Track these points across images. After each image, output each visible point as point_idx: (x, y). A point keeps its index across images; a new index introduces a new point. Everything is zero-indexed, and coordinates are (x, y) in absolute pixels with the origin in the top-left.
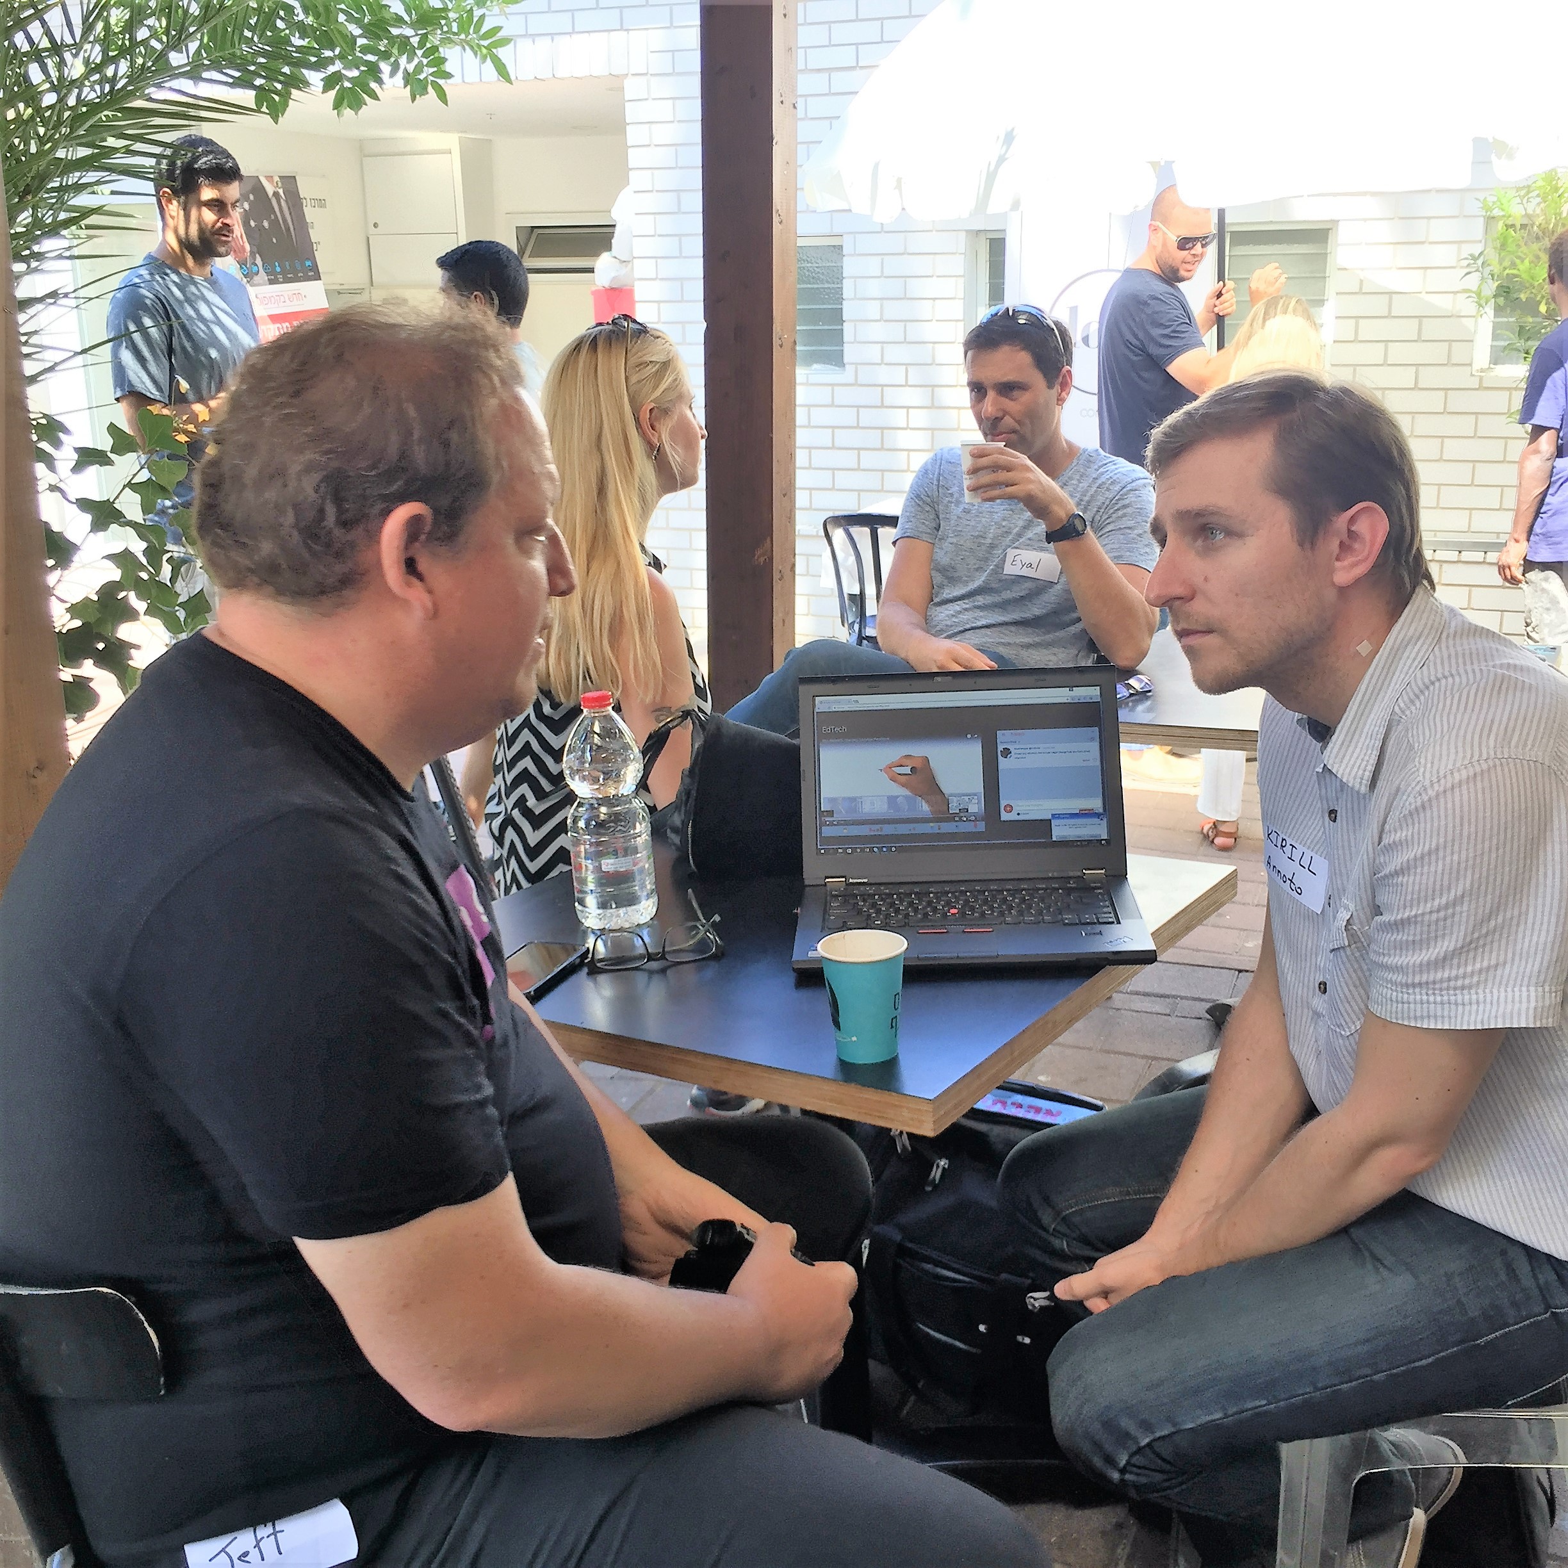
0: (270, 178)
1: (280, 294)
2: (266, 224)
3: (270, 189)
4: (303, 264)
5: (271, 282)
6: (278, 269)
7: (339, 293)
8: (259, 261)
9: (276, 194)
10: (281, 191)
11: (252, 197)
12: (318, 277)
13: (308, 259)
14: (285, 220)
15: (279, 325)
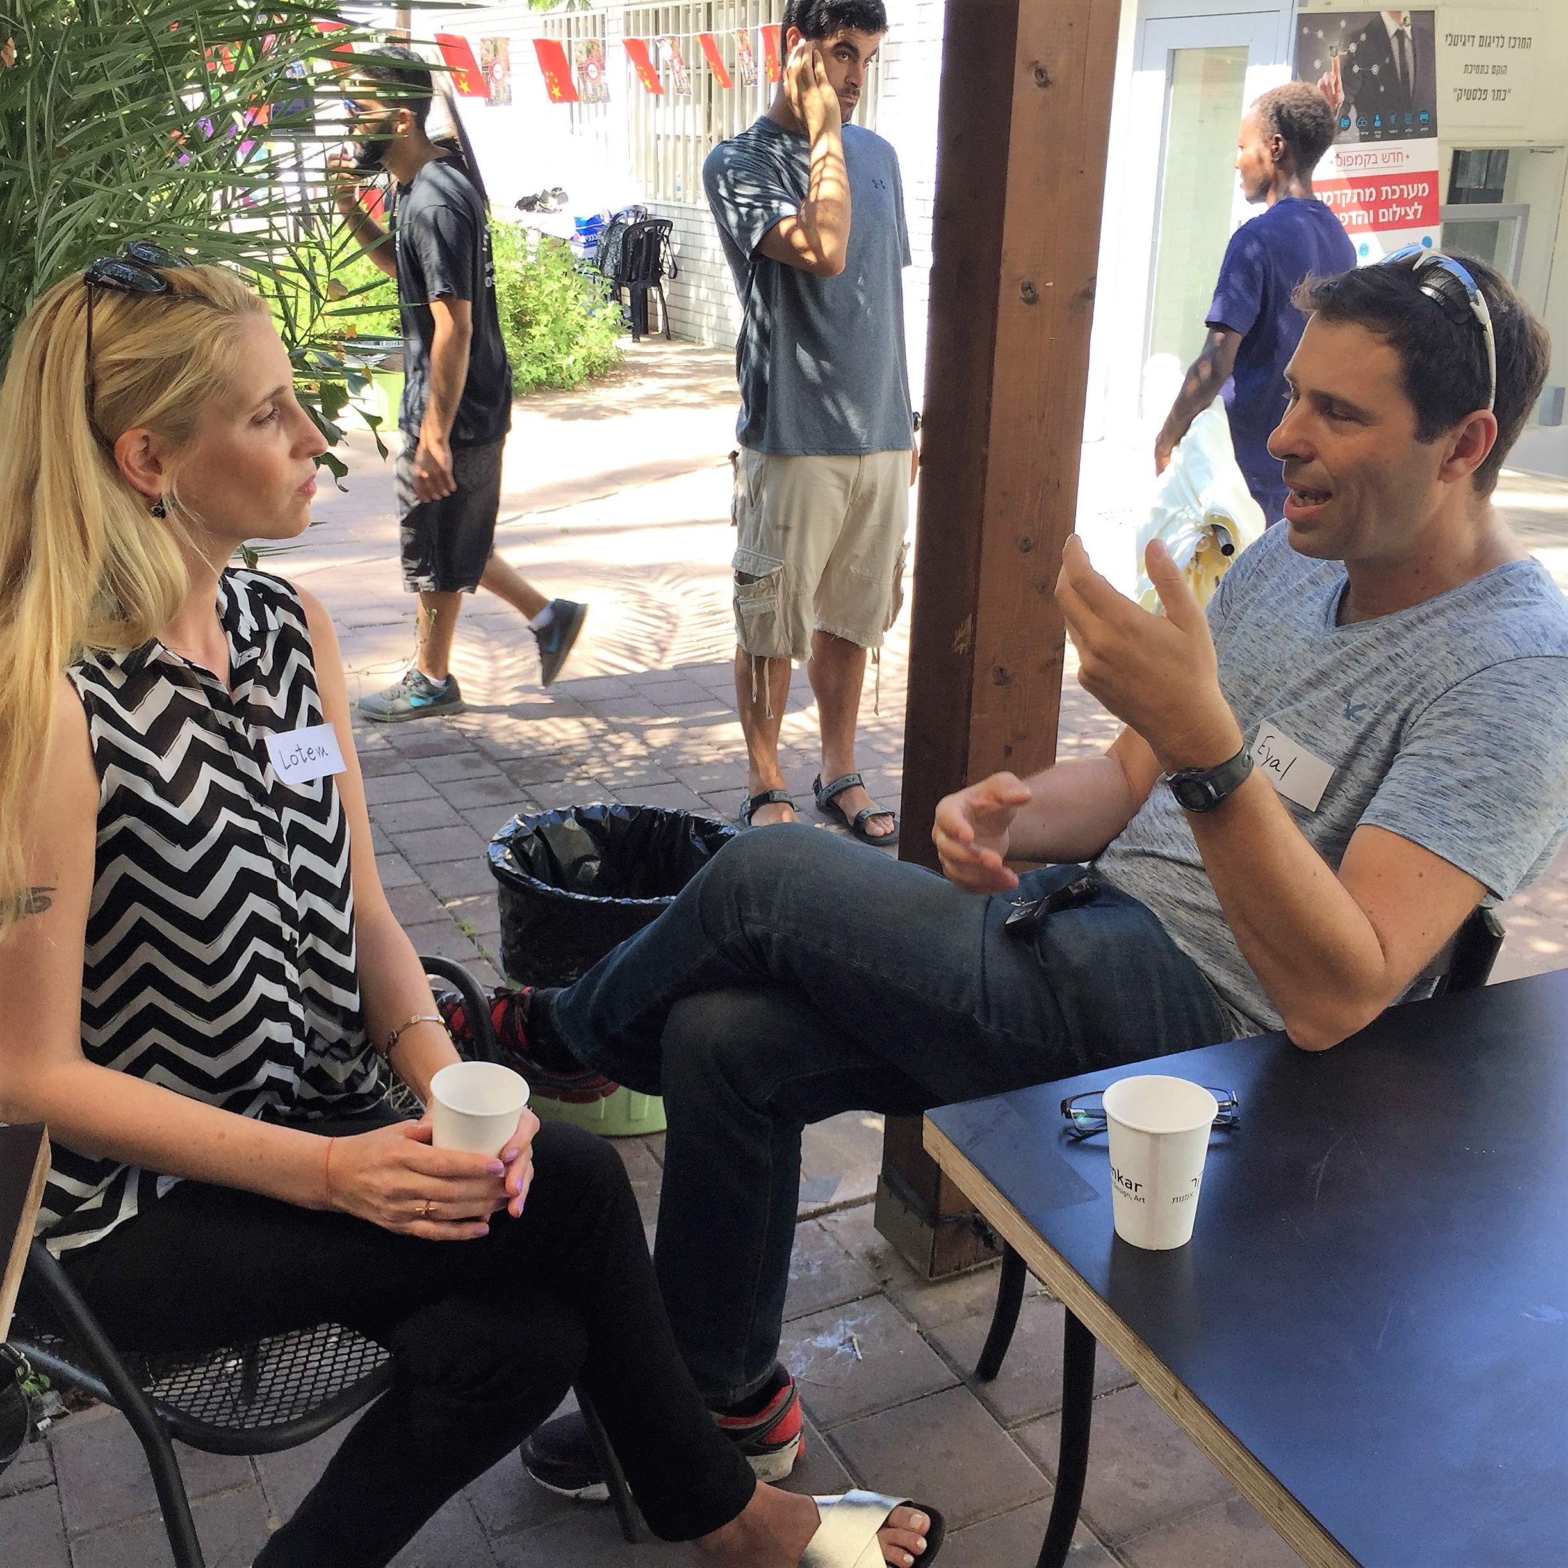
0: (1396, 14)
1: (1371, 153)
2: (1375, 69)
3: (1392, 27)
4: (1415, 117)
5: (1363, 139)
6: (1378, 124)
7: (1532, 151)
8: (1353, 114)
9: (1400, 34)
10: (1408, 30)
11: (1363, 37)
12: (1433, 133)
13: (1424, 112)
14: (1404, 65)
15: (1361, 191)
